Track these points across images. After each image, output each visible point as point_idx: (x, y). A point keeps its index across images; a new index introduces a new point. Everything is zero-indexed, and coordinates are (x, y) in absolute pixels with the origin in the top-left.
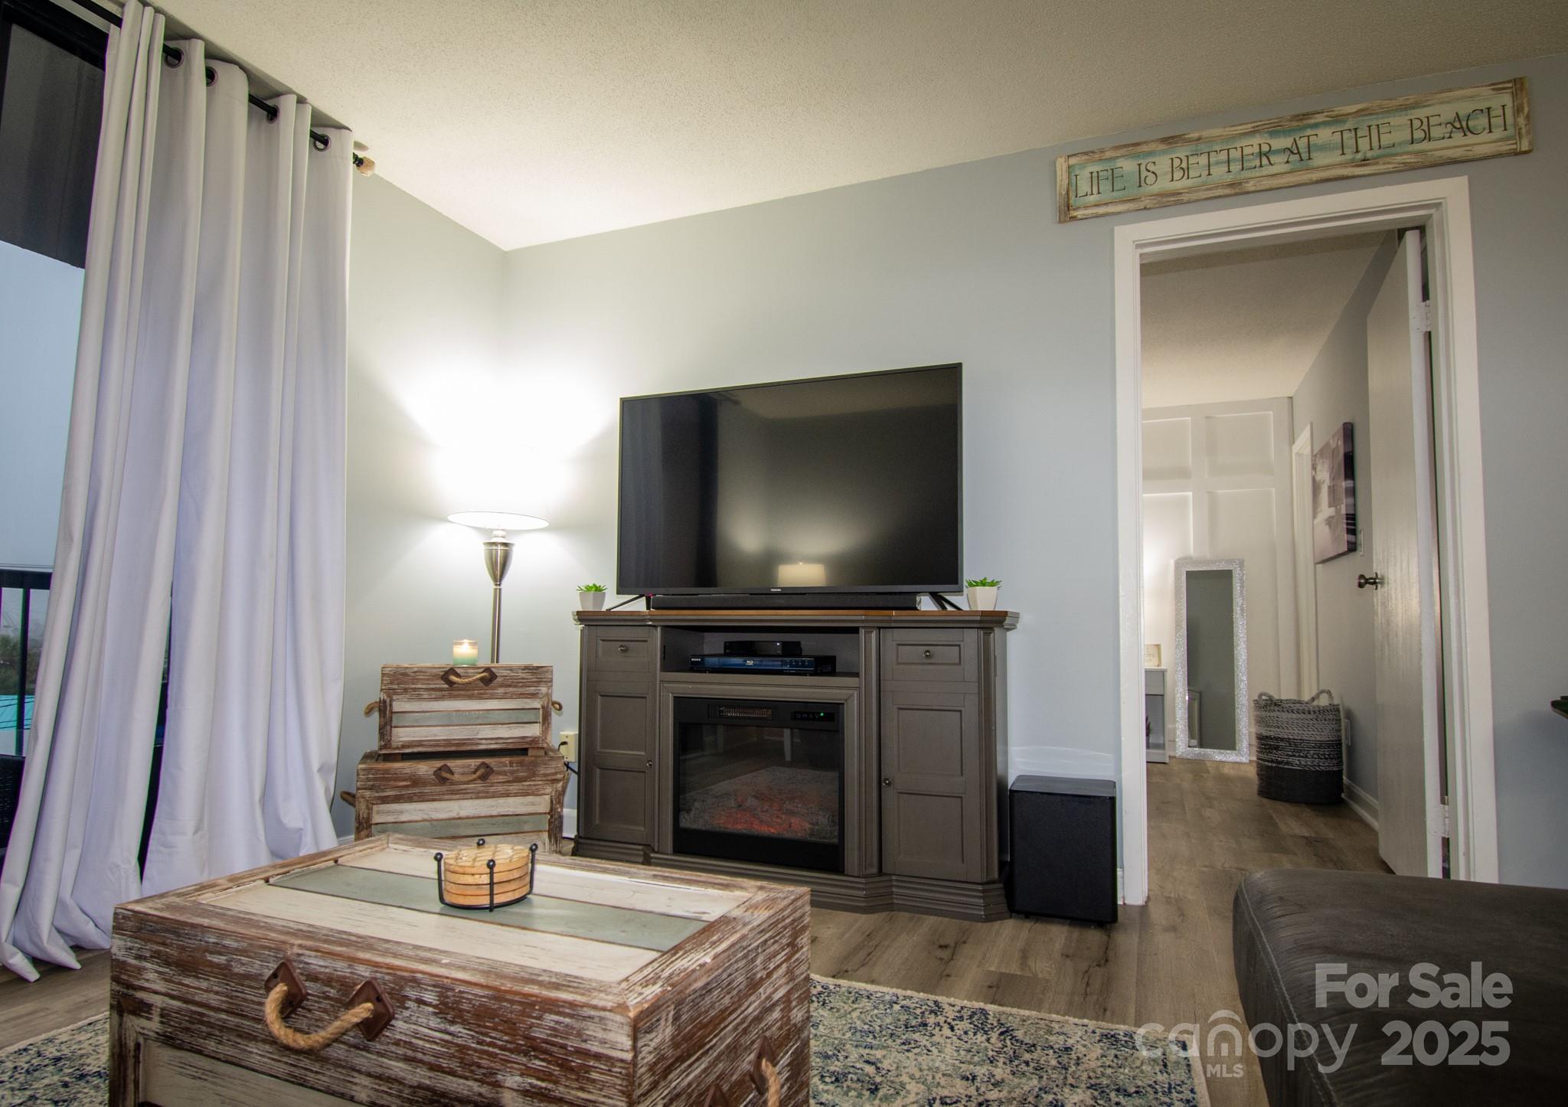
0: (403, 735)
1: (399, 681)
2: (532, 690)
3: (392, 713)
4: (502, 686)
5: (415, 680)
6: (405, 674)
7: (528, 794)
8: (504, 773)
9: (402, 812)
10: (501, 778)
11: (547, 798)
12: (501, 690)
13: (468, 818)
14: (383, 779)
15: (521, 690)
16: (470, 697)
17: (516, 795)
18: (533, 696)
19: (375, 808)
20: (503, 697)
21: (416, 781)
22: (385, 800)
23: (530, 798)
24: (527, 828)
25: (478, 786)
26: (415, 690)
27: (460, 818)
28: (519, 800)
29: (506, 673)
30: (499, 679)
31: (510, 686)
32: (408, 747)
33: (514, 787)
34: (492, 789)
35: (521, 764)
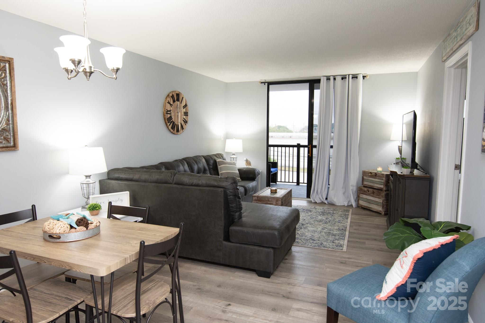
0: (365, 183)
1: (364, 173)
2: (382, 178)
3: (364, 178)
4: (378, 177)
5: (366, 174)
6: (365, 172)
7: (379, 198)
8: (376, 193)
9: (363, 196)
10: (376, 194)
11: (382, 200)
12: (378, 178)
13: (371, 200)
14: (361, 190)
15: (381, 178)
16: (373, 178)
17: (378, 198)
18: (382, 179)
19: (360, 194)
20: (378, 179)
21: (365, 191)
22: (361, 193)
23: (380, 199)
24: (379, 205)
25: (372, 194)
26: (366, 175)
27: (370, 200)
28: (378, 199)
29: (378, 174)
30: (377, 175)
31: (379, 177)
32: (365, 185)
33: (377, 196)
34: (374, 196)
35: (378, 192)
